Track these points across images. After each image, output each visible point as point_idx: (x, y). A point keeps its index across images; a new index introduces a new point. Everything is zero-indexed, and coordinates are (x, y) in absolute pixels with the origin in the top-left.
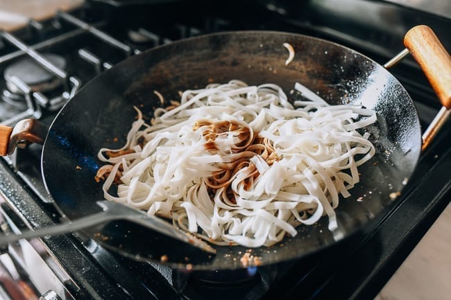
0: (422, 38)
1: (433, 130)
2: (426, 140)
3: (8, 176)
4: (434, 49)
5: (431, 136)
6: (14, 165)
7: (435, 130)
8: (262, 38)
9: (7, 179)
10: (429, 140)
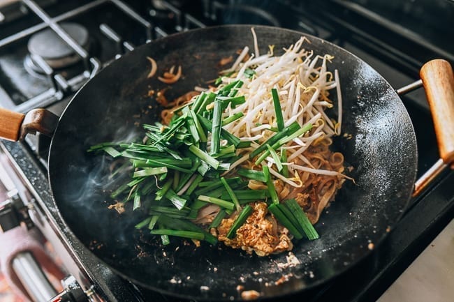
0: (437, 76)
1: (427, 180)
2: (418, 188)
3: (32, 164)
4: (446, 93)
5: (424, 185)
6: (37, 151)
7: (429, 180)
8: (282, 35)
9: (30, 166)
10: (421, 188)
